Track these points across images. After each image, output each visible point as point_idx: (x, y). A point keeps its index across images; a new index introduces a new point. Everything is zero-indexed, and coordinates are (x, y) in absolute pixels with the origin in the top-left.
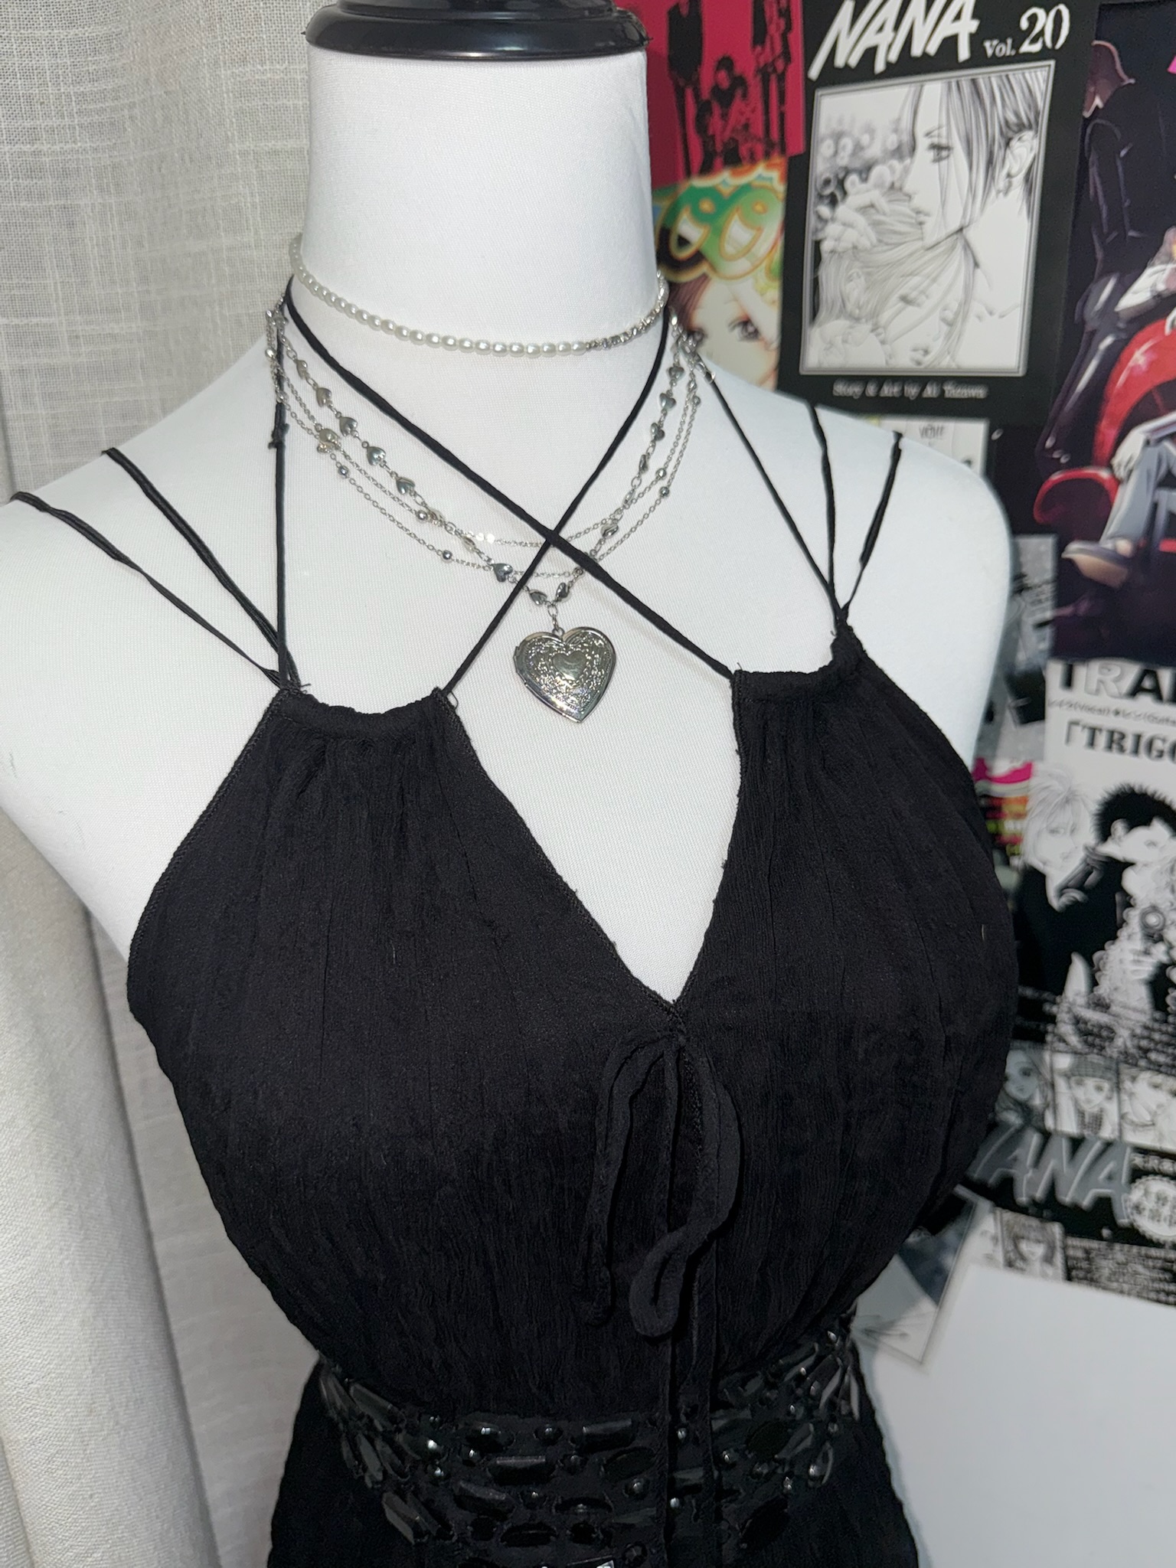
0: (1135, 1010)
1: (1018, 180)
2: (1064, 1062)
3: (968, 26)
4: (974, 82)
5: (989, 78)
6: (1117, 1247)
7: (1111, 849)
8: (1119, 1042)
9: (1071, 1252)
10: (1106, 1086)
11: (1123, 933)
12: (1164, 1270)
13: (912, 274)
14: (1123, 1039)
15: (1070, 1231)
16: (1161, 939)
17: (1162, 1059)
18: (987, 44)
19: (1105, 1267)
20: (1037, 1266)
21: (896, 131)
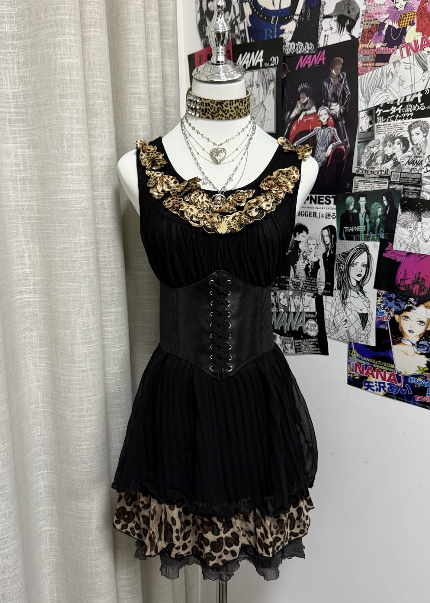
0: (303, 277)
1: (272, 91)
2: (291, 293)
3: (261, 60)
4: (263, 72)
5: (266, 71)
6: (305, 340)
7: (296, 239)
8: (301, 286)
9: (296, 344)
10: (300, 298)
11: (299, 259)
12: (314, 344)
13: (254, 112)
14: (302, 285)
15: (295, 339)
16: (307, 259)
17: (309, 288)
18: (265, 64)
19: (303, 346)
20: (290, 350)
21: (250, 81)
